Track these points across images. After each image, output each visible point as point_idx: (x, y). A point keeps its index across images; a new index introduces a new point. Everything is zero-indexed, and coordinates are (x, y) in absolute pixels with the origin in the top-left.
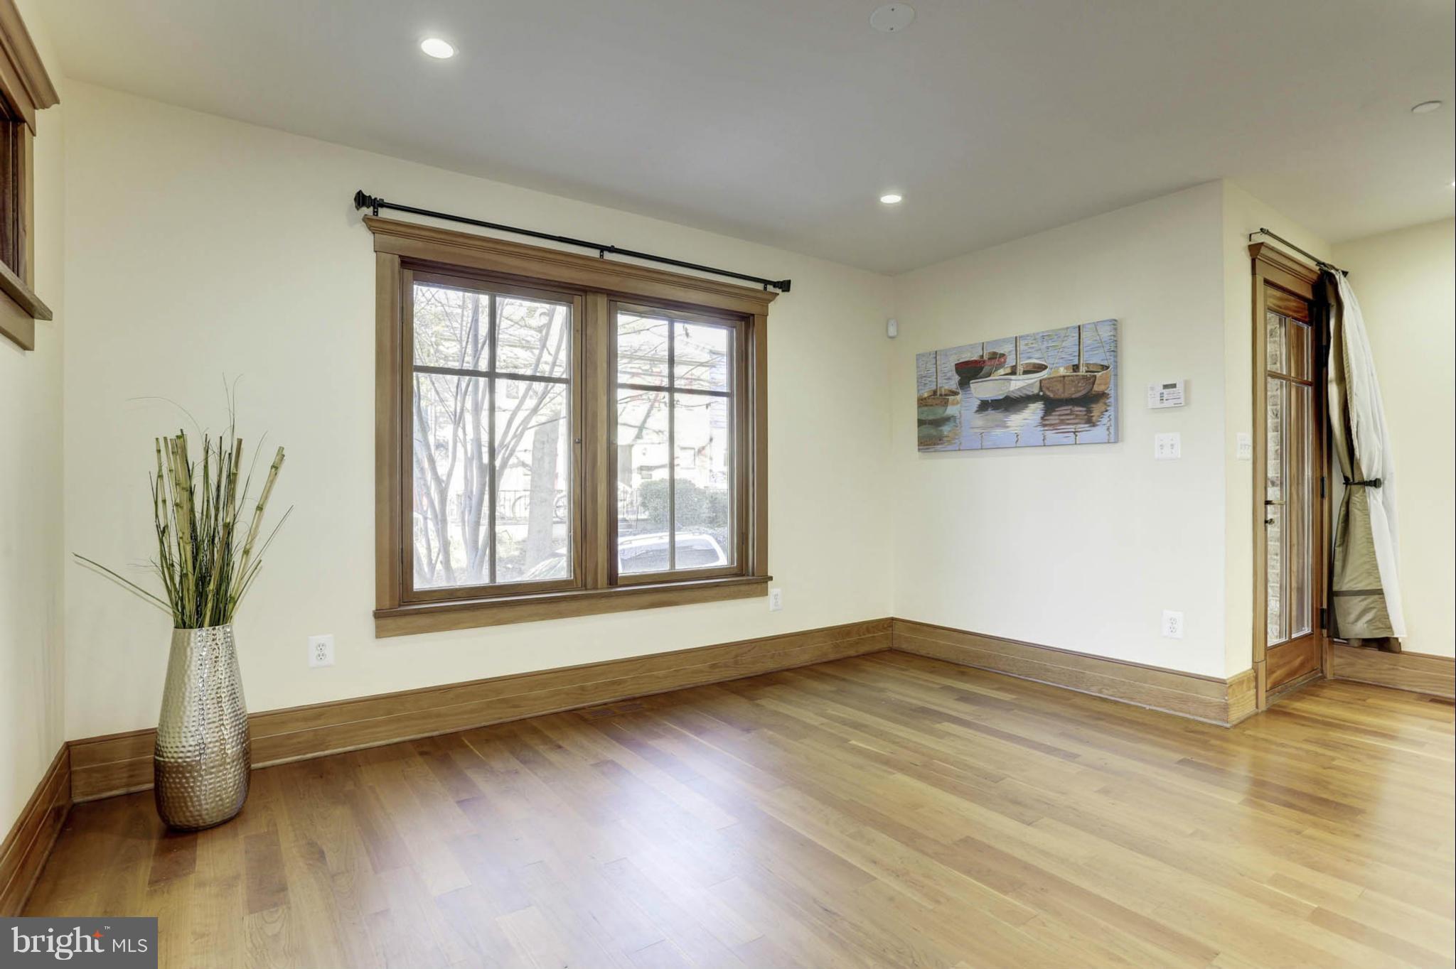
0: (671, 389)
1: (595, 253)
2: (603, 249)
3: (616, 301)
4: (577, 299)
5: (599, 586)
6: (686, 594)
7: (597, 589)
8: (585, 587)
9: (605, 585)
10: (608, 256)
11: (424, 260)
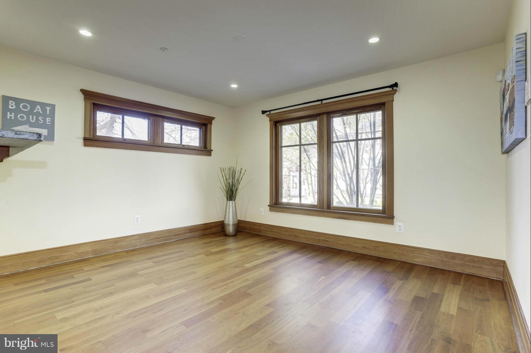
0: (357, 140)
1: (320, 103)
2: (322, 100)
3: (330, 115)
4: (318, 118)
5: (324, 208)
6: (353, 216)
7: (324, 209)
8: (320, 208)
9: (326, 208)
10: (324, 102)
11: (284, 119)
